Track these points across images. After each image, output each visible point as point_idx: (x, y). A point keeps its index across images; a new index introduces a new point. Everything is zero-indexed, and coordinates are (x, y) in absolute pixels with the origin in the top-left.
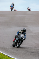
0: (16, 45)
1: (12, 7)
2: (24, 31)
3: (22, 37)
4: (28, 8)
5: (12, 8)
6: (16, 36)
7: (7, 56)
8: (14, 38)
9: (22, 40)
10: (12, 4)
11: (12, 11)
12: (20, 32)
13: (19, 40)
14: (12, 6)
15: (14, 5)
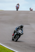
2: (22, 27)
3: (20, 32)
5: (17, 8)
7: (12, 50)
11: (17, 10)
12: (18, 28)
13: (17, 34)
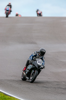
0: (27, 78)
1: (7, 11)
3: (39, 64)
4: (38, 11)
6: (28, 62)
8: (25, 66)
9: (38, 69)
10: (8, 5)
12: (35, 56)
14: (8, 9)
15: (11, 7)
